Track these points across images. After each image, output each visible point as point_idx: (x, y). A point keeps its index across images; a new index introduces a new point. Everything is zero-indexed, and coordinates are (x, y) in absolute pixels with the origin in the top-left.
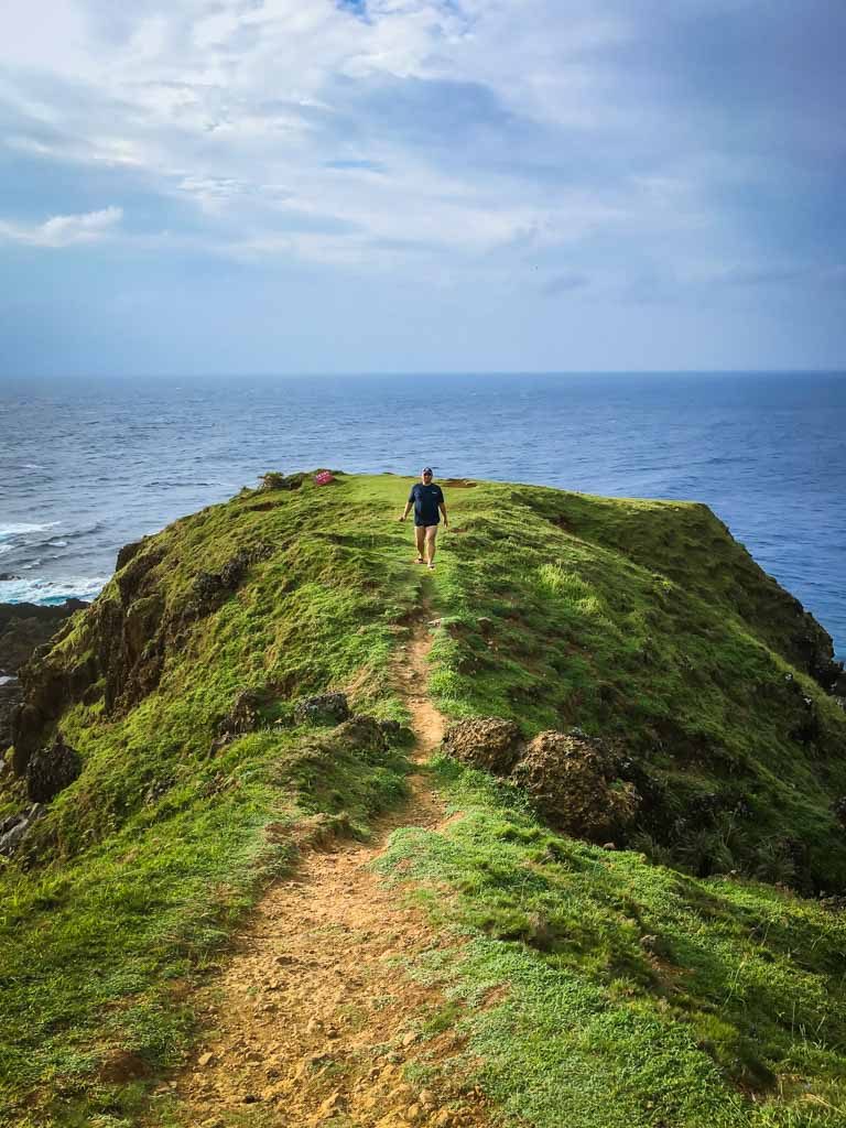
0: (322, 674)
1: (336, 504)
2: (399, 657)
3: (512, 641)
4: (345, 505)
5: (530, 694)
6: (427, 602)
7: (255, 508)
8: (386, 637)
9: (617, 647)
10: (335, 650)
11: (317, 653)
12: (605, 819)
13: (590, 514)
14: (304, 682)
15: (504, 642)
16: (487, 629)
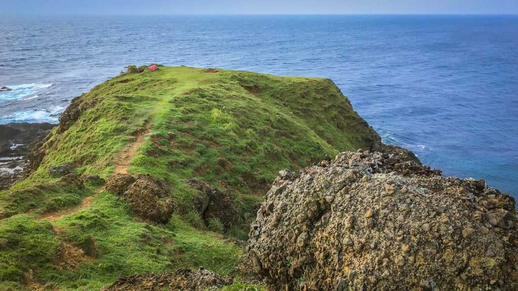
0: (95, 157)
1: (155, 80)
2: (126, 149)
3: (181, 142)
4: (158, 80)
5: (181, 164)
6: (148, 126)
7: (122, 82)
8: (123, 141)
9: (233, 143)
10: (102, 146)
11: (95, 148)
12: (154, 212)
13: (269, 85)
14: (88, 160)
15: (178, 142)
16: (172, 137)
